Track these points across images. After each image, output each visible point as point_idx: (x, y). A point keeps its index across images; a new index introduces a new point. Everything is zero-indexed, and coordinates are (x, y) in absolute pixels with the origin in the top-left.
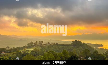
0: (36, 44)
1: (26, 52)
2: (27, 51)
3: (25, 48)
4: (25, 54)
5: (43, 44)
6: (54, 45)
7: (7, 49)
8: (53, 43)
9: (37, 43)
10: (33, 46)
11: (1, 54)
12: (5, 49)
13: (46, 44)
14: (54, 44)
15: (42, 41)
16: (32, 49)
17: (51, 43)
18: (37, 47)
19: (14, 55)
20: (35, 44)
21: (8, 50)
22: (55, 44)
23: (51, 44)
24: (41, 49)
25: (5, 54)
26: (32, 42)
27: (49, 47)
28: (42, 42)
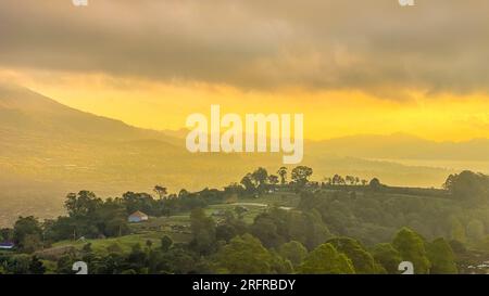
0: (280, 179)
1: (236, 216)
2: (239, 210)
3: (229, 197)
4: (229, 229)
5: (311, 179)
6: (359, 186)
7: (156, 197)
8: (358, 181)
9: (283, 173)
10: (268, 187)
11: (131, 219)
12: (149, 197)
13: (326, 182)
14: (360, 183)
15: (304, 168)
16: (261, 205)
17: (348, 178)
18: (283, 197)
19: (181, 227)
20: (274, 178)
21: (160, 202)
22: (364, 181)
23: (349, 183)
24: (300, 207)
25: (146, 218)
26: (260, 169)
27: (335, 197)
28: (309, 172)
